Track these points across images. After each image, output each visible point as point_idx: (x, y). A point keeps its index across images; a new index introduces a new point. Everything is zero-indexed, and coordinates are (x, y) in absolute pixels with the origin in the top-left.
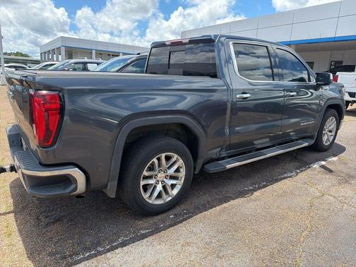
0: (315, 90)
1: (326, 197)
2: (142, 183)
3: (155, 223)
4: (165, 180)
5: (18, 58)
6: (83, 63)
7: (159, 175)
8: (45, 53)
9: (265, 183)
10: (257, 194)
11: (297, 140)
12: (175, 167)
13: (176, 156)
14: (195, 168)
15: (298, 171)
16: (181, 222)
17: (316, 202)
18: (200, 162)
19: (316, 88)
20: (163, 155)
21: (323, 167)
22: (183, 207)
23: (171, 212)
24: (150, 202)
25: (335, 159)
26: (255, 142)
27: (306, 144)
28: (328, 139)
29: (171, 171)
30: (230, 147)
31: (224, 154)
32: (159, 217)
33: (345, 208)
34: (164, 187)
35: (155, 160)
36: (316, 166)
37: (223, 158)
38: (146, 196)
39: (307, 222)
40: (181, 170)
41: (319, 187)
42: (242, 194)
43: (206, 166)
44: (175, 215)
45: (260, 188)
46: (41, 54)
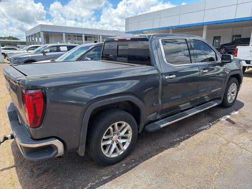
0: (221, 66)
1: (231, 144)
2: (102, 144)
3: (113, 171)
4: (118, 140)
5: (10, 41)
6: (57, 46)
7: (114, 137)
8: (29, 36)
9: (188, 135)
10: (182, 144)
11: (210, 101)
12: (125, 131)
13: (125, 123)
14: (139, 129)
15: (211, 124)
16: (130, 169)
17: (223, 148)
18: (142, 125)
19: (221, 64)
20: (116, 124)
21: (228, 120)
22: (131, 157)
23: (123, 162)
24: (109, 156)
25: (236, 113)
26: (180, 106)
27: (216, 104)
28: (231, 98)
29: (122, 134)
30: (162, 111)
31: (159, 117)
32: (115, 166)
33: (243, 152)
34: (118, 145)
35: (111, 128)
36: (223, 119)
37: (158, 120)
38: (105, 153)
39: (218, 165)
40: (129, 132)
41: (226, 136)
42: (172, 145)
43: (146, 127)
44: (126, 164)
45: (184, 139)
46: (27, 37)
